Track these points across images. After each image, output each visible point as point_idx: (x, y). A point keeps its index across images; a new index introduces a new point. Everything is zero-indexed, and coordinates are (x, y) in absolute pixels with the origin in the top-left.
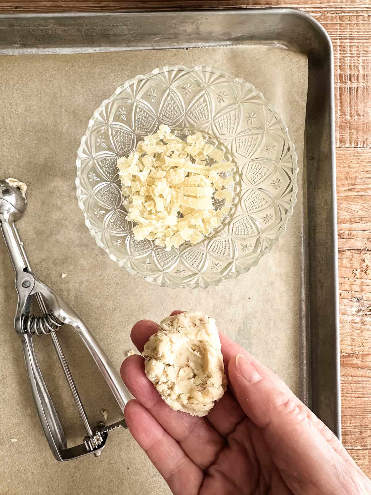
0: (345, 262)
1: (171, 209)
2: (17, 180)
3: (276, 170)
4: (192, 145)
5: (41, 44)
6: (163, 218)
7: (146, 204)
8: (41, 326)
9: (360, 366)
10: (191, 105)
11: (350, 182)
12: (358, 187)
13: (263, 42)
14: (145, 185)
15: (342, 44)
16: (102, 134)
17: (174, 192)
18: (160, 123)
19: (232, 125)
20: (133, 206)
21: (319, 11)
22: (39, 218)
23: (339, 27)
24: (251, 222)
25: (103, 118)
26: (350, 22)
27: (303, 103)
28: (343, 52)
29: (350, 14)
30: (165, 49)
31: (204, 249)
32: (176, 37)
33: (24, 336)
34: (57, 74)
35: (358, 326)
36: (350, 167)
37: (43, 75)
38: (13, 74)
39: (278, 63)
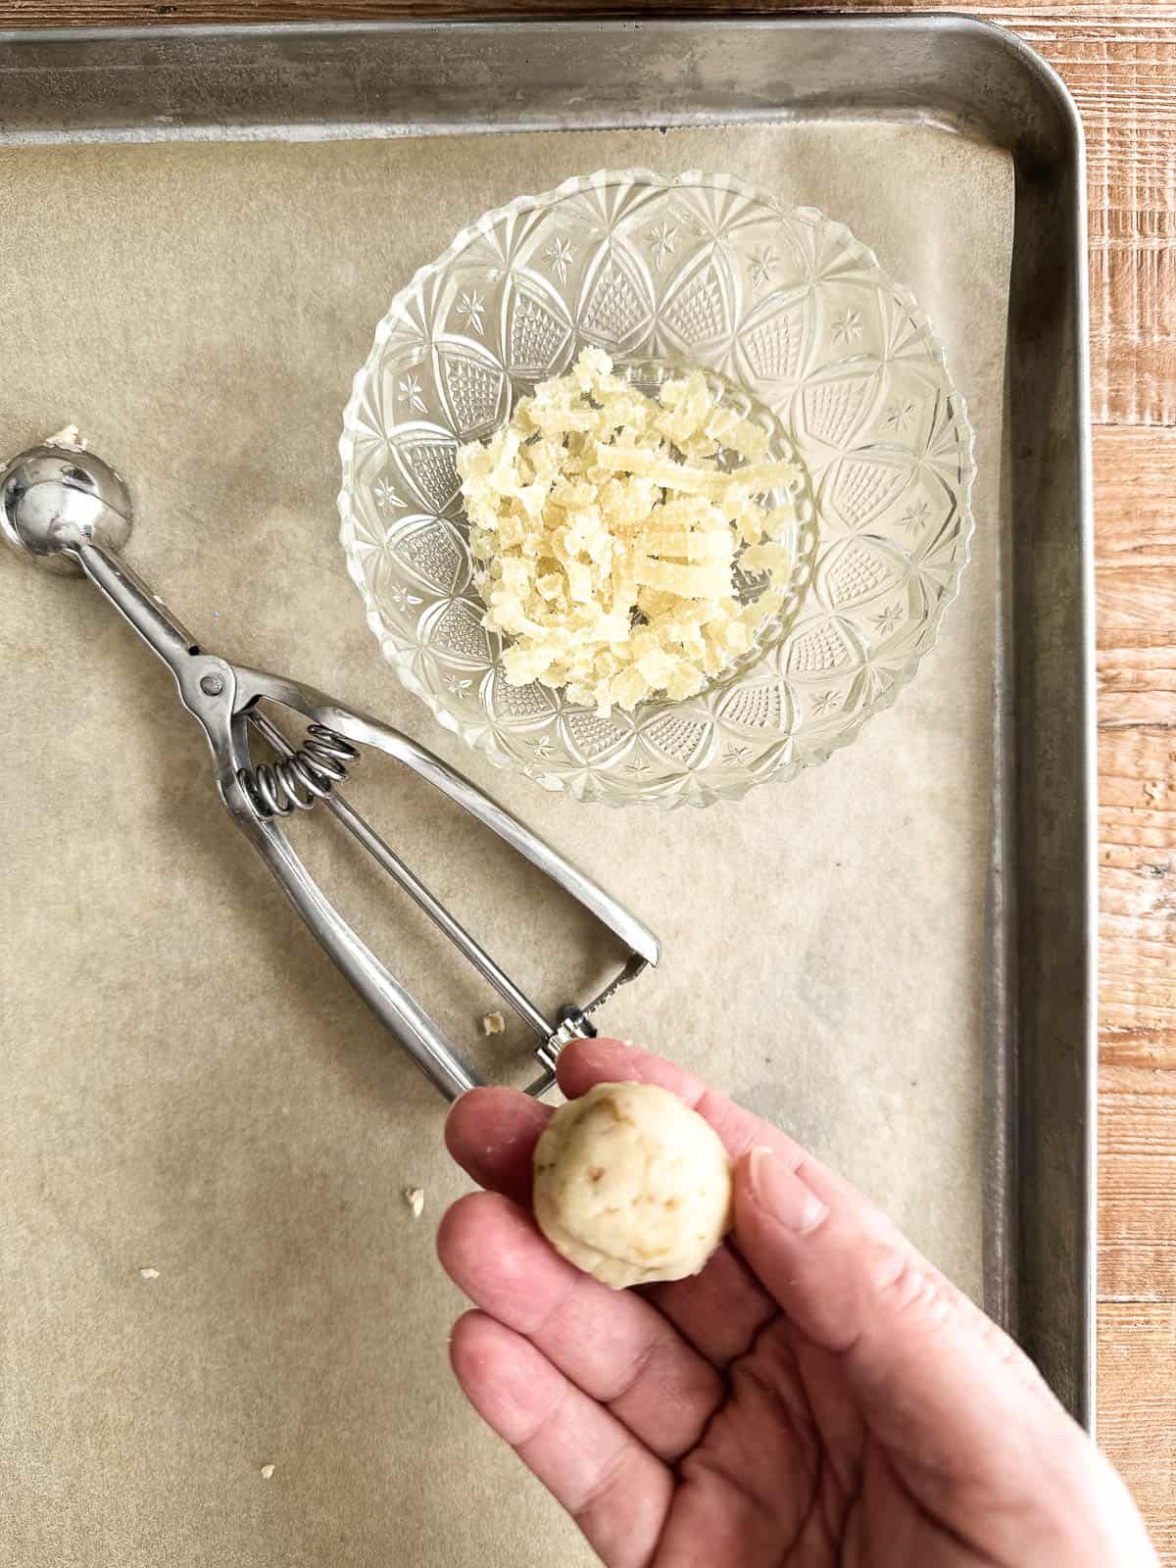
0: (1124, 760)
1: (611, 597)
3: (917, 479)
4: (677, 410)
6: (589, 624)
7: (539, 582)
9: (1158, 1063)
10: (672, 291)
11: (1138, 525)
12: (1162, 540)
13: (886, 111)
14: (537, 527)
15: (1114, 125)
16: (412, 370)
17: (620, 549)
18: (581, 344)
19: (793, 350)
20: (502, 588)
21: (1050, 29)
22: (225, 626)
23: (1106, 74)
24: (842, 633)
25: (417, 321)
26: (1137, 62)
27: (1001, 291)
28: (1119, 148)
29: (1141, 38)
30: (600, 129)
31: (706, 713)
32: (628, 96)
34: (281, 201)
35: (1156, 947)
36: (1139, 481)
37: (241, 206)
38: (153, 203)
39: (929, 174)
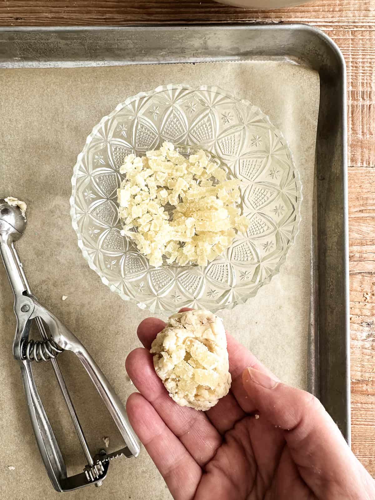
0: (356, 285)
2: (17, 199)
4: (196, 164)
5: (43, 57)
8: (41, 352)
9: (370, 392)
10: (194, 123)
11: (361, 202)
12: (370, 208)
13: (273, 57)
15: (353, 60)
16: (100, 151)
18: (162, 140)
19: (236, 146)
21: (331, 26)
22: (39, 238)
23: (351, 42)
25: (102, 135)
26: (362, 37)
27: (314, 122)
28: (355, 68)
29: (363, 29)
30: (171, 63)
31: (201, 273)
32: (182, 52)
33: (23, 363)
34: (59, 89)
35: (368, 351)
36: (362, 187)
37: (45, 90)
38: (12, 89)
39: (289, 80)
